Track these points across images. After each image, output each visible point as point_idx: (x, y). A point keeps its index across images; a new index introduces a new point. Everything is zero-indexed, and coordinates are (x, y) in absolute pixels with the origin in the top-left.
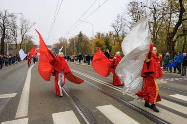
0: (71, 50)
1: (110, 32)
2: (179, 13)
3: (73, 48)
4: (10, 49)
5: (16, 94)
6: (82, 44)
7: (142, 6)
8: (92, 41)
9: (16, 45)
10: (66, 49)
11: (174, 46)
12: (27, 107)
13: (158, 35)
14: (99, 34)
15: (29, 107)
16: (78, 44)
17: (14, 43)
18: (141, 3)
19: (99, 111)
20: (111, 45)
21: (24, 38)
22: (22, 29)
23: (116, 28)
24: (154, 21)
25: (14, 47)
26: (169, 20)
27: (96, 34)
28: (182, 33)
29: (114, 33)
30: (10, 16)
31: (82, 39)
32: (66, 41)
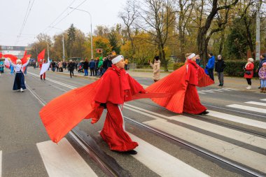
0: (58, 53)
1: (118, 26)
3: (61, 51)
6: (75, 44)
8: (90, 39)
10: (50, 52)
11: (206, 45)
13: (186, 31)
14: (100, 29)
16: (68, 43)
20: (118, 45)
23: (127, 20)
24: (179, 10)
26: (201, 8)
27: (96, 28)
29: (124, 27)
31: (74, 36)
32: (49, 40)
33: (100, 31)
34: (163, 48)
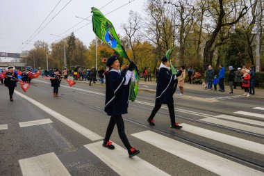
5: (49, 119)
16: (68, 51)
23: (129, 31)
24: (180, 23)
28: (220, 41)
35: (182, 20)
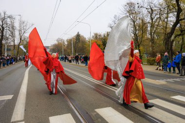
0: (69, 51)
1: (108, 33)
2: (176, 13)
3: (71, 49)
4: (8, 50)
5: (13, 96)
6: (80, 45)
7: (138, 7)
8: (89, 42)
9: (14, 46)
10: (64, 50)
11: (172, 45)
12: (24, 110)
13: (155, 36)
15: (25, 110)
16: (76, 44)
17: (12, 44)
18: (138, 4)
19: (98, 114)
21: (22, 39)
22: (20, 31)
24: (151, 21)
25: (12, 48)
26: (166, 20)
27: (93, 35)
28: (179, 33)
30: (9, 17)
31: (79, 39)
32: (63, 42)
33: (96, 36)
34: (139, 47)
35: (152, 19)
